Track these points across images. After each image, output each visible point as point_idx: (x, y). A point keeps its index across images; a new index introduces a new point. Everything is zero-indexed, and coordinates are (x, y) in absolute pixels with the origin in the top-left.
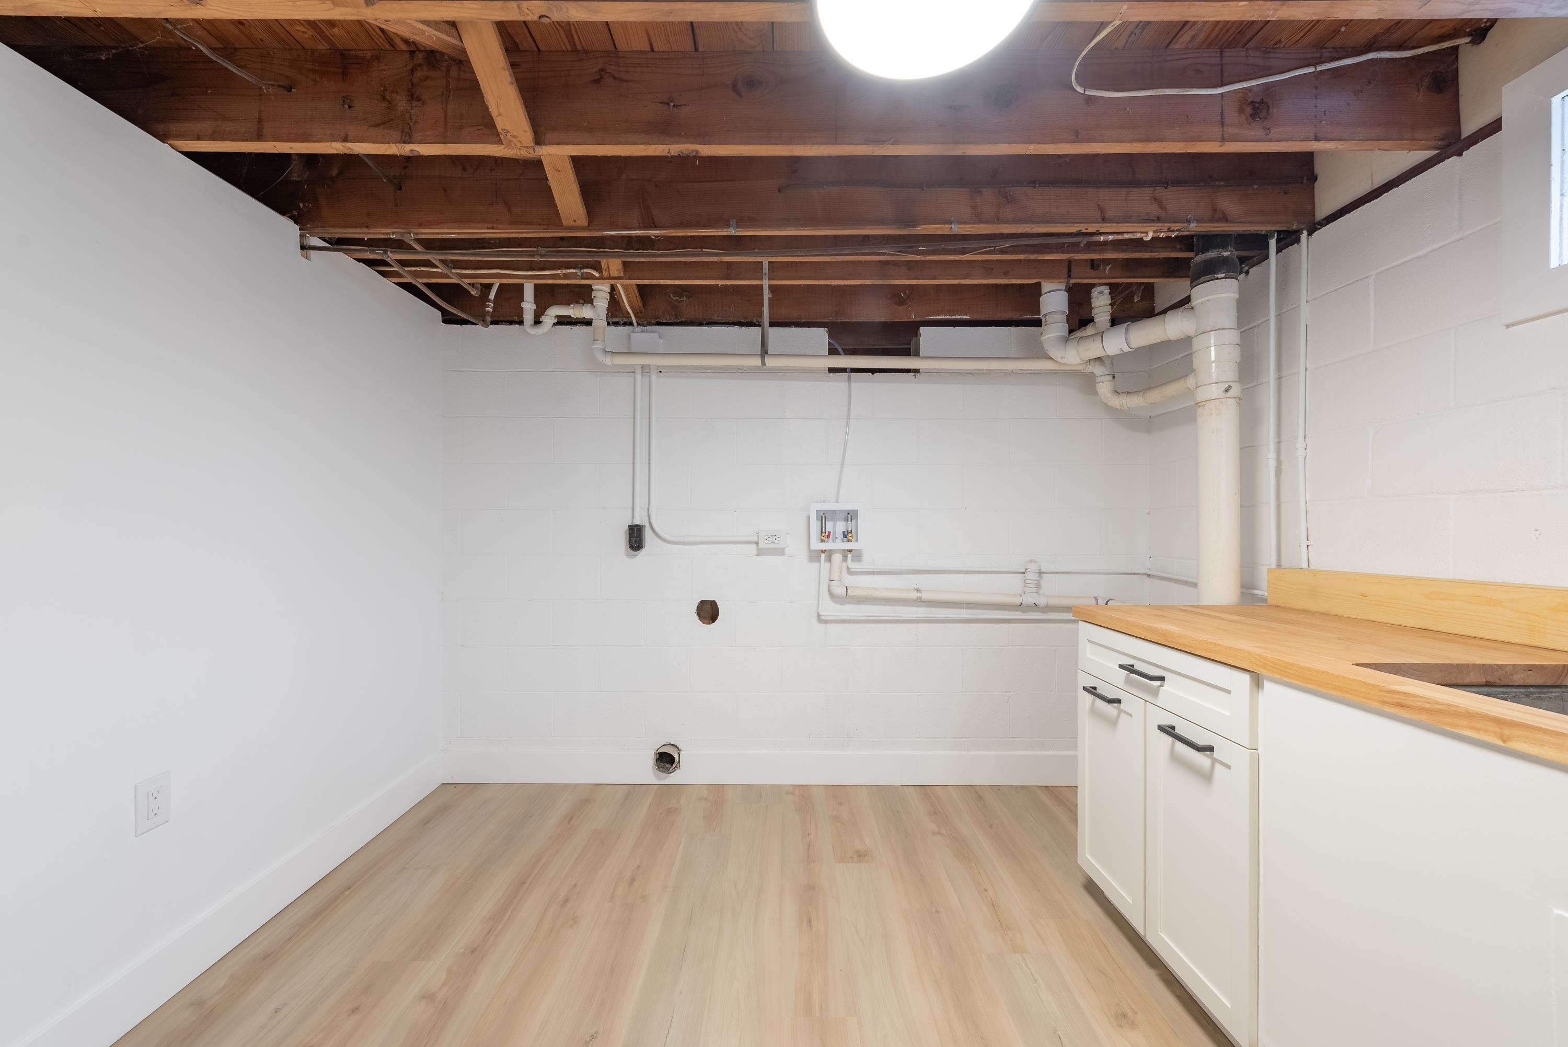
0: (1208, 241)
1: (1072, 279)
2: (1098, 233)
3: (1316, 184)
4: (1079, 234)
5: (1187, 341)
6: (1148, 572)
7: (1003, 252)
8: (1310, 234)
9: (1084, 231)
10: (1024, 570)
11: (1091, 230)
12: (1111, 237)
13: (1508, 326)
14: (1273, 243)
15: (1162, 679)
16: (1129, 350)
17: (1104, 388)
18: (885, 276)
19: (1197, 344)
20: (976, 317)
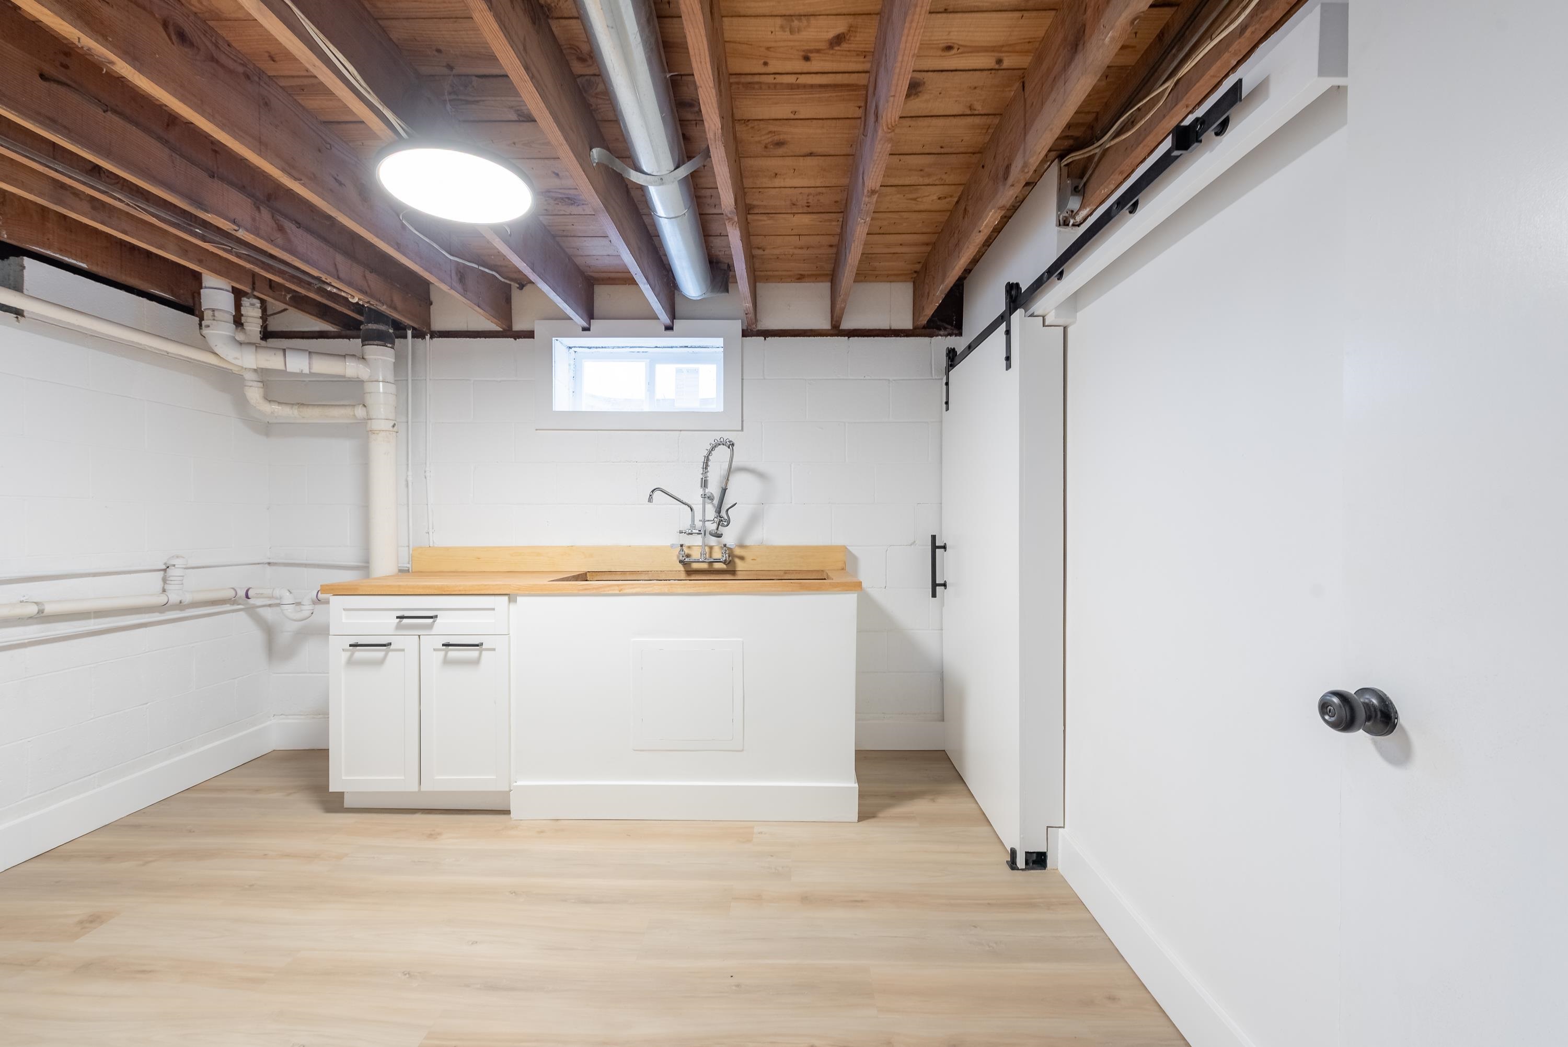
0: (378, 317)
1: (256, 291)
2: (330, 284)
3: (431, 307)
4: (318, 279)
5: (358, 383)
6: (271, 561)
7: (238, 256)
8: (431, 337)
9: (324, 279)
10: (164, 567)
11: (328, 281)
12: (335, 290)
13: (536, 430)
14: (409, 333)
15: (436, 616)
16: (308, 372)
17: (254, 394)
18: (60, 202)
19: (369, 387)
20: (95, 269)
